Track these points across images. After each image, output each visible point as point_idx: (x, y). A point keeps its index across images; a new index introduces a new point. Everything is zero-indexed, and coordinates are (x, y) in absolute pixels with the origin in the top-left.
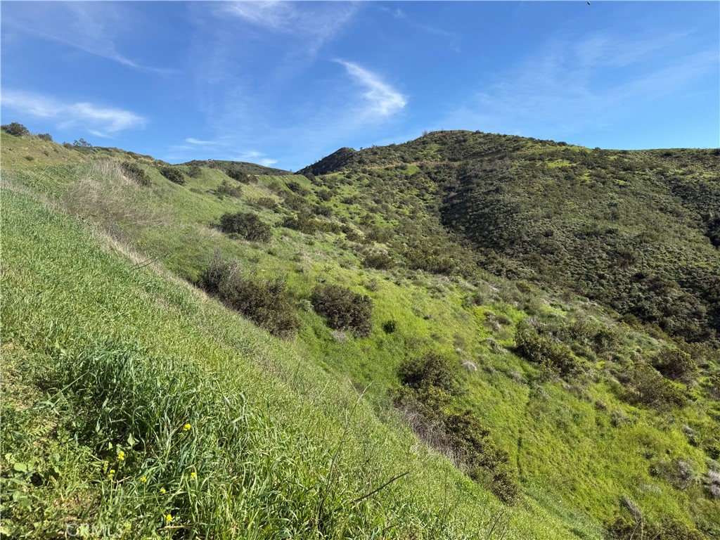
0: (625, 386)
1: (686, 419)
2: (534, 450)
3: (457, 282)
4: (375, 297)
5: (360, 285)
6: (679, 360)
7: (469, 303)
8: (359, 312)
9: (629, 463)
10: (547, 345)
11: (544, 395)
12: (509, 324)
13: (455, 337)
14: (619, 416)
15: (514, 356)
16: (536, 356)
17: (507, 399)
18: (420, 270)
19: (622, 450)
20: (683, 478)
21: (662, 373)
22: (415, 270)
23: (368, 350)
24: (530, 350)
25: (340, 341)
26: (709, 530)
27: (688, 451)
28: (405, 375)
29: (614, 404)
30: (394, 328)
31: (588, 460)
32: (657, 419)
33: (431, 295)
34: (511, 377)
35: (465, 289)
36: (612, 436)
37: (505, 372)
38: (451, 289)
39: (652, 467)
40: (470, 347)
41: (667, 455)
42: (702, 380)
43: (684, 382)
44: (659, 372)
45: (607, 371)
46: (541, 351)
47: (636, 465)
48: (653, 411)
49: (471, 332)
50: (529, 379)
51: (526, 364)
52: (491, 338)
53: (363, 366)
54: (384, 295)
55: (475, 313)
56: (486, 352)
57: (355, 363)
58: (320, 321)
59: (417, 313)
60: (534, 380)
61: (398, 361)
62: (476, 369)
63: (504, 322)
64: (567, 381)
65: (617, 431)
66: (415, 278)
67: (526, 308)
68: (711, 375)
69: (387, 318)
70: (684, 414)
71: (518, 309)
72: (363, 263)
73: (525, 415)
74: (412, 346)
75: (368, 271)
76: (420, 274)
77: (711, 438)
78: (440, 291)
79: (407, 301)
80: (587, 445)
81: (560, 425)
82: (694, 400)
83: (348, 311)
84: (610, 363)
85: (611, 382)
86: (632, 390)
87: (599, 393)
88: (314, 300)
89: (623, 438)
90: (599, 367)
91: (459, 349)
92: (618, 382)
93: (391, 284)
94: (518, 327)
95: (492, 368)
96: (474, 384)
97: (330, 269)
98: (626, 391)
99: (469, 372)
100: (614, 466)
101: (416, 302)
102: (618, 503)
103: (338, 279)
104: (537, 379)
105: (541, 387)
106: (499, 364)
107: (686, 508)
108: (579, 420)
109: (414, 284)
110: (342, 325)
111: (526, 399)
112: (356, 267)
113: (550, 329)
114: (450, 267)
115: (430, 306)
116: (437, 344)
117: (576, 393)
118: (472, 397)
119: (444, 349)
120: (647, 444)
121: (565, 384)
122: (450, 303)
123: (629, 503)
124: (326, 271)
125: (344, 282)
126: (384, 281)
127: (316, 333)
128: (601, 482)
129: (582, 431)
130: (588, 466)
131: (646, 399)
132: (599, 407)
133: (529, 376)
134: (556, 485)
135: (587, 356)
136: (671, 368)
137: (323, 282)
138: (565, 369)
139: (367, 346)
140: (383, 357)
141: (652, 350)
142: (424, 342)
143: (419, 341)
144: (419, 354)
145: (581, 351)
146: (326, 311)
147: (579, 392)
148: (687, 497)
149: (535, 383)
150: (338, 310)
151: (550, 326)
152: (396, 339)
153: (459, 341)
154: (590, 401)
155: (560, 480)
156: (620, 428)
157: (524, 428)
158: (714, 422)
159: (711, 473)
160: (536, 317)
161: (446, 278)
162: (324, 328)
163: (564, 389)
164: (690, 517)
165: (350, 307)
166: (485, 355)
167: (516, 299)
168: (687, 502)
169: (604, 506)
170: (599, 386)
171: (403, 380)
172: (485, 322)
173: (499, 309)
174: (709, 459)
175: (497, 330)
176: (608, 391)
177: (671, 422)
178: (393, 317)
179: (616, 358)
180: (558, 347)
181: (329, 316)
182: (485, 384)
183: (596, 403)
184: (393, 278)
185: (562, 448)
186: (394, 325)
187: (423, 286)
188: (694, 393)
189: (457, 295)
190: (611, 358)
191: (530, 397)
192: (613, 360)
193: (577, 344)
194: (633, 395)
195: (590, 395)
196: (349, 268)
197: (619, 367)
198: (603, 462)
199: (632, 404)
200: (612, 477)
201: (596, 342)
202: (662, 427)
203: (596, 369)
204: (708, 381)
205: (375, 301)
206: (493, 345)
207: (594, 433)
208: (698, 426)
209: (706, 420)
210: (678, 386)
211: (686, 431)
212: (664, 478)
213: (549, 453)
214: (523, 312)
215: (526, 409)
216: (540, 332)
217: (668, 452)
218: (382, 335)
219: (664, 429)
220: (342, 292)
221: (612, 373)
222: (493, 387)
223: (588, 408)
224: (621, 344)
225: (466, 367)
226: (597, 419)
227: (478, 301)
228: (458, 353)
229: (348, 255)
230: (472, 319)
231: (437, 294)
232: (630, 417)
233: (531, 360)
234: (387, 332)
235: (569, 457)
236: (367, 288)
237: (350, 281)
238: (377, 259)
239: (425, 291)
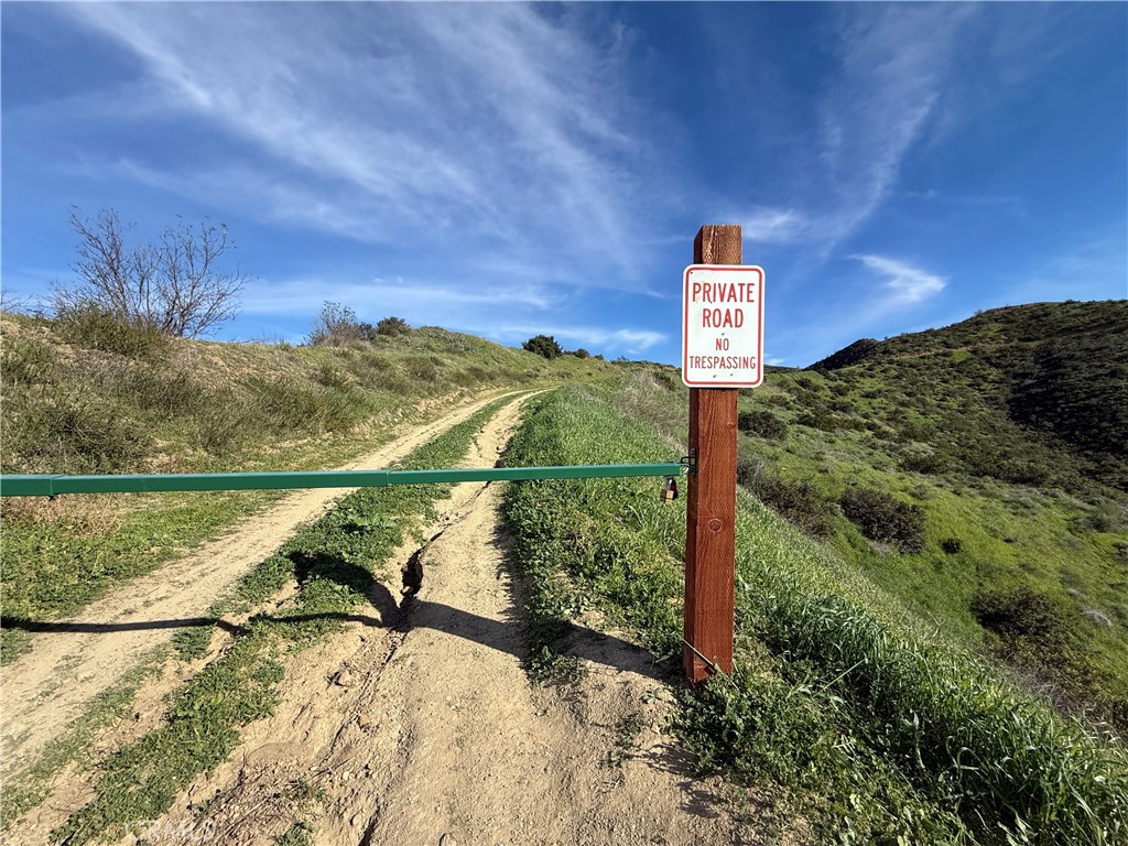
3: (1053, 496)
4: (926, 507)
5: (902, 491)
7: (1083, 526)
8: (906, 523)
13: (1062, 572)
18: (989, 478)
22: (980, 476)
23: (921, 570)
25: (881, 554)
28: (983, 611)
30: (958, 548)
35: (1073, 508)
38: (1045, 505)
40: (1093, 589)
49: (1090, 568)
53: (916, 588)
54: (938, 505)
55: (1094, 543)
57: (904, 584)
58: (854, 529)
59: (994, 533)
61: (968, 591)
62: (1110, 623)
66: (982, 487)
69: (947, 535)
72: (901, 465)
74: (988, 575)
75: (911, 475)
76: (989, 483)
78: (1026, 507)
79: (974, 515)
83: (891, 521)
88: (845, 503)
91: (1073, 590)
93: (946, 493)
97: (860, 470)
99: (1097, 626)
101: (989, 518)
103: (872, 483)
109: (981, 494)
110: (883, 536)
112: (892, 469)
114: (1042, 476)
115: (1014, 526)
116: (1030, 577)
119: (1040, 587)
122: (1047, 524)
124: (856, 472)
125: (880, 486)
126: (936, 488)
127: (849, 541)
137: (853, 485)
139: (920, 565)
140: (946, 583)
142: (1009, 572)
143: (1000, 570)
144: (1005, 588)
146: (861, 518)
150: (877, 518)
152: (962, 562)
153: (1068, 579)
161: (1035, 490)
162: (860, 537)
165: (893, 516)
171: (978, 617)
172: (1117, 557)
178: (955, 534)
181: (864, 523)
184: (948, 484)
186: (958, 544)
187: (997, 498)
189: (1058, 514)
196: (884, 471)
205: (928, 513)
218: (941, 555)
220: (882, 498)
225: (1092, 618)
227: (1100, 526)
228: (1071, 595)
229: (879, 455)
231: (1021, 510)
234: (947, 552)
236: (913, 495)
237: (888, 485)
238: (923, 461)
239: (1002, 505)
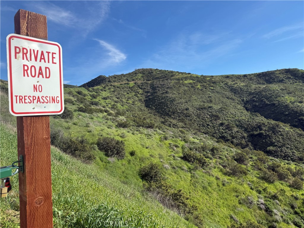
0: (225, 169)
1: (248, 179)
2: (196, 200)
3: (156, 131)
4: (125, 141)
5: (118, 136)
6: (243, 156)
7: (162, 139)
8: (119, 148)
9: (231, 200)
10: (195, 155)
11: (196, 176)
12: (179, 147)
13: (159, 155)
14: (225, 181)
15: (182, 160)
16: (191, 160)
17: (183, 179)
18: (141, 127)
19: (228, 195)
20: (251, 203)
21: (237, 162)
22: (139, 127)
23: (124, 165)
24: (189, 157)
25: (112, 162)
26: (262, 223)
27: (250, 192)
28: (142, 174)
29: (222, 177)
30: (134, 154)
31: (216, 201)
32: (238, 181)
33: (147, 137)
34: (183, 169)
35: (160, 134)
36: (223, 190)
37: (180, 168)
38: (155, 134)
39: (239, 200)
40: (165, 159)
41: (243, 195)
42: (251, 163)
43: (246, 165)
44: (236, 162)
45: (218, 163)
46: (193, 157)
47: (234, 200)
48: (236, 178)
49: (165, 152)
50: (190, 170)
51: (188, 164)
52: (173, 154)
53: (123, 172)
54: (128, 139)
55: (165, 144)
56: (172, 160)
57: (120, 172)
58: (102, 154)
60: (192, 170)
61: (138, 168)
62: (169, 168)
63: (177, 146)
64: (204, 169)
65: (225, 187)
66: (140, 131)
67: (184, 140)
68: (254, 161)
69: (131, 150)
70: (247, 177)
71: (181, 141)
72: (117, 126)
73: (190, 185)
74: (143, 161)
75: (120, 129)
76: (141, 129)
77: (257, 186)
78: (150, 136)
79: (138, 141)
80: (215, 195)
81: (204, 188)
82: (250, 171)
83: (114, 148)
84: (219, 160)
85: (220, 167)
86: (228, 170)
87: (216, 172)
88: (98, 144)
89: (227, 190)
90: (214, 162)
91: (161, 160)
92: (222, 167)
93: (130, 134)
94: (182, 148)
95: (175, 167)
96: (170, 174)
97: (103, 129)
98: (226, 171)
99: (167, 170)
100: (226, 202)
101: (142, 141)
102: (229, 218)
103: (108, 134)
104: (193, 169)
105: (195, 173)
106: (178, 165)
107: (253, 215)
108: (211, 185)
109: (139, 133)
110: (112, 155)
111: (190, 178)
112: (114, 127)
113: (194, 148)
114: (153, 125)
115: (148, 143)
116: (152, 159)
117: (208, 174)
118: (169, 180)
119: (156, 161)
120: (236, 192)
121: (203, 170)
122: (155, 140)
123: (234, 217)
124: (102, 130)
125: (110, 135)
126: (127, 133)
127: (101, 160)
128: (222, 210)
129: (213, 189)
130: (217, 204)
131: (233, 173)
132: (217, 178)
133: (189, 168)
134: (206, 214)
135: (210, 158)
136: (240, 160)
137: (101, 136)
138: (203, 164)
139: (124, 163)
140: (131, 167)
141: (232, 153)
142: (148, 158)
143: (145, 158)
144: (146, 164)
145: (207, 156)
146: (104, 149)
147: (209, 173)
148: (253, 211)
149: (192, 171)
150: (110, 148)
151: (194, 147)
152: (136, 159)
153: (161, 157)
154: (214, 176)
155: (207, 212)
156: (226, 186)
157: (191, 191)
158: (258, 180)
159: (260, 200)
160: (188, 143)
161: (152, 130)
162: (104, 157)
163: (203, 173)
164: (255, 219)
165: (115, 146)
166: (172, 161)
167: (180, 137)
168: (253, 213)
169: (224, 220)
170: (216, 170)
171: (141, 177)
172: (170, 147)
173: (174, 141)
174: (258, 194)
175: (175, 150)
176: (219, 171)
177: (243, 181)
178: (133, 149)
179: (220, 158)
180: (198, 155)
181: (106, 151)
182: (173, 174)
183: (216, 177)
184: (131, 131)
185: (206, 197)
186: (134, 152)
187: (143, 134)
188: (249, 169)
189: (157, 137)
190: (218, 158)
191: (191, 177)
192: (219, 159)
193: (205, 153)
194: (229, 172)
195: (213, 174)
196: (111, 129)
197: (222, 161)
198: (222, 201)
199: (229, 176)
200: (226, 207)
201: (212, 152)
202: (240, 183)
203: (213, 163)
204: (253, 163)
205: (125, 142)
206: (174, 157)
207: (217, 189)
208: (253, 182)
209: (255, 179)
210: (244, 166)
211: (249, 184)
212: (244, 205)
213: (202, 200)
214: (183, 142)
215: (190, 183)
216: (191, 149)
217: (244, 194)
218: (130, 157)
219: (241, 184)
220: (111, 140)
221: (220, 164)
222: (177, 175)
223: (213, 179)
224: (221, 152)
225: (166, 168)
226: (217, 184)
227: (166, 139)
228: (161, 162)
229: (110, 123)
230: (164, 146)
231: (149, 137)
232: (229, 181)
233: (189, 162)
234: (131, 156)
235: (209, 201)
236: (121, 137)
237: (113, 134)
238: (123, 123)
239: (145, 136)
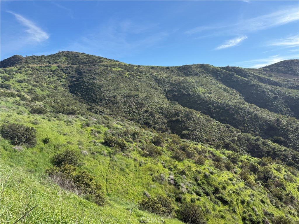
0: (143, 151)
1: (162, 159)
2: (112, 182)
3: (78, 117)
4: (38, 128)
5: (29, 122)
6: (159, 139)
7: (84, 126)
8: (29, 135)
9: (145, 179)
10: (116, 140)
11: (115, 159)
12: (101, 133)
13: (78, 142)
14: (142, 162)
15: (103, 146)
16: (112, 144)
17: (101, 163)
18: (61, 114)
19: (143, 174)
20: (162, 180)
21: (155, 145)
22: (58, 113)
23: (35, 153)
24: (110, 142)
25: (19, 151)
26: (171, 196)
27: (163, 170)
28: (55, 162)
29: (140, 158)
30: (48, 141)
31: (132, 181)
32: (154, 161)
33: (66, 124)
34: (102, 154)
35: (82, 120)
36: (140, 170)
37: (100, 153)
38: (76, 121)
39: (153, 178)
40: (85, 145)
41: (157, 173)
42: (166, 145)
43: (162, 146)
44: (153, 144)
45: (137, 146)
46: (114, 142)
47: (148, 179)
48: (152, 158)
49: (85, 138)
50: (110, 154)
51: (108, 148)
52: (94, 140)
53: (33, 161)
54: (42, 126)
55: (87, 130)
56: (92, 146)
57: (28, 160)
58: (7, 143)
59: (60, 133)
60: (111, 154)
61: (51, 156)
62: (88, 154)
63: (99, 132)
64: (123, 152)
65: (141, 168)
66: (58, 117)
67: (108, 126)
68: (169, 143)
69: (44, 137)
70: (162, 157)
71: (105, 127)
72: (30, 112)
73: (108, 168)
74: (58, 148)
75: (33, 115)
76: (60, 115)
77: (170, 164)
78: (70, 122)
79: (54, 128)
80: (131, 175)
81: (122, 170)
82: (164, 152)
83: (23, 136)
84: (138, 143)
85: (139, 150)
86: (146, 152)
87: (135, 155)
88: (2, 132)
89: (143, 170)
90: (134, 145)
91: (80, 147)
92: (141, 150)
93: (46, 121)
94: (105, 134)
95: (94, 152)
96: (87, 160)
97: (11, 115)
98: (144, 153)
99: (85, 155)
100: (141, 181)
101: (59, 128)
102: (143, 194)
103: (16, 120)
104: (113, 153)
105: (114, 156)
106: (97, 150)
107: (164, 190)
108: (128, 166)
109: (57, 120)
110: (20, 143)
111: (109, 162)
112: (26, 113)
113: (117, 133)
114: (75, 111)
115: (66, 129)
116: (70, 145)
117: (127, 156)
118: (86, 166)
119: (72, 148)
120: (151, 171)
121: (123, 154)
122: (76, 127)
123: (146, 193)
124: (8, 117)
125: (19, 121)
126: (42, 119)
127: (4, 149)
128: (137, 188)
129: (130, 170)
130: (132, 183)
131: (150, 154)
132: (135, 160)
133: (109, 153)
134: (121, 193)
135: (130, 142)
136: (157, 142)
137: (7, 122)
138: (122, 148)
139: (35, 151)
140: (44, 155)
141: (151, 137)
142: (64, 145)
143: (61, 145)
144: (61, 152)
145: (128, 140)
146: (10, 137)
147: (128, 156)
148: (164, 186)
149: (112, 155)
150: (17, 136)
151: (117, 132)
152: (49, 146)
153: (80, 143)
154: (132, 159)
155: (122, 191)
156: (142, 166)
157: (108, 174)
158: (170, 159)
159: (170, 176)
160: (111, 129)
161: (73, 116)
162: (9, 145)
163: (123, 156)
164: (165, 193)
165: (24, 133)
166: (92, 147)
167: (103, 123)
168: (164, 188)
169: (138, 197)
170: (135, 152)
172: (91, 133)
173: (97, 127)
174: (169, 171)
175: (96, 136)
176: (138, 154)
177: (158, 161)
178: (48, 136)
179: (140, 141)
180: (120, 140)
181: (12, 139)
182: (92, 159)
183: (134, 159)
184: (47, 118)
185: (123, 178)
186: (48, 140)
187: (62, 120)
188: (164, 150)
189: (79, 123)
190: (138, 141)
191: (110, 161)
192: (139, 142)
193: (127, 138)
194: (146, 153)
195: (132, 156)
196: (22, 115)
197: (141, 144)
198: (137, 180)
199: (146, 157)
200: (140, 185)
201: (133, 136)
202: (155, 163)
203: (134, 146)
204: (168, 145)
206: (95, 142)
207: (134, 170)
208: (166, 161)
209: (168, 158)
210: (159, 148)
211: (162, 163)
212: (157, 182)
213: (118, 182)
214: (106, 128)
215: (109, 166)
216: (113, 135)
217: (157, 172)
218: (42, 145)
219: (156, 164)
220: (19, 126)
221: (139, 147)
222: (96, 160)
223: (131, 161)
224: (141, 136)
225: (84, 154)
226: (134, 165)
227: (88, 125)
228: (80, 148)
229: (22, 108)
230: (86, 133)
231: (69, 123)
232: (145, 162)
233: (110, 146)
234: (45, 144)
235: (125, 181)
236: (33, 123)
237: (23, 121)
238: (38, 109)
239: (64, 122)
